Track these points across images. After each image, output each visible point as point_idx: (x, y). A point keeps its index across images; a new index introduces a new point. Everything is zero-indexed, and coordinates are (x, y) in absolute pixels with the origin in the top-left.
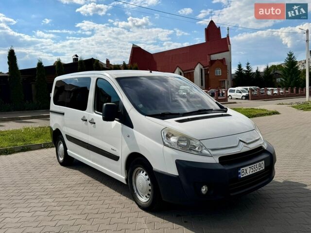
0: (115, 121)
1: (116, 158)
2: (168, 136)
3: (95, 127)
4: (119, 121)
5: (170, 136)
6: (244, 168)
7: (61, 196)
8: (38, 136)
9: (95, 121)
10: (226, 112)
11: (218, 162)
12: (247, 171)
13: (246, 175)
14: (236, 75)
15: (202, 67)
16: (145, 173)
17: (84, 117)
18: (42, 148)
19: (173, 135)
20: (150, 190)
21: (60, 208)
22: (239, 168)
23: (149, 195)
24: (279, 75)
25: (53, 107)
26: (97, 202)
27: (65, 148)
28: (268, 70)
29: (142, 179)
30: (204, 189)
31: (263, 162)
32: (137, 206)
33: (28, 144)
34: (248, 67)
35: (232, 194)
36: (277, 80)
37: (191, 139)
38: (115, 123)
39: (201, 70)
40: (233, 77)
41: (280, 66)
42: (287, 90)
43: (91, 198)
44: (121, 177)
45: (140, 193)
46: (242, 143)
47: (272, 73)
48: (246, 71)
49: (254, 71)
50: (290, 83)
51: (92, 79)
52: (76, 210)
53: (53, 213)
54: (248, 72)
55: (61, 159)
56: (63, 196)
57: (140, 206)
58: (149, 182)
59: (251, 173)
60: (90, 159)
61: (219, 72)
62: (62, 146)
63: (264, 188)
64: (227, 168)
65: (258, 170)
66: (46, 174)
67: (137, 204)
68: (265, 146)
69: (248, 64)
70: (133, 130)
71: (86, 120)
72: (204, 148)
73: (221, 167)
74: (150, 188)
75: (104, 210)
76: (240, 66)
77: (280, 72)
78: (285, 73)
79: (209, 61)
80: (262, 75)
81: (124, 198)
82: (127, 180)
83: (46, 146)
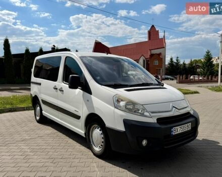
0: (78, 89)
1: (78, 117)
2: (118, 101)
3: (63, 93)
4: (81, 89)
5: (120, 100)
6: (175, 128)
7: (35, 145)
8: (22, 101)
9: (63, 89)
10: (163, 86)
11: (156, 122)
12: (178, 130)
13: (177, 133)
14: (169, 65)
15: (144, 59)
16: (99, 129)
17: (55, 86)
18: (25, 110)
19: (122, 100)
20: (103, 142)
21: (33, 153)
22: (172, 127)
23: (101, 145)
24: (199, 67)
25: (33, 79)
26: (63, 150)
27: (41, 110)
28: (191, 63)
29: (97, 133)
30: (144, 142)
31: (190, 124)
32: (92, 154)
33: (15, 107)
34: (177, 60)
35: (165, 147)
36: (198, 70)
37: (136, 104)
38: (78, 91)
39: (144, 61)
40: (166, 67)
41: (200, 60)
42: (204, 77)
43: (58, 147)
44: (82, 132)
45: (95, 145)
46: (174, 108)
47: (194, 65)
48: (176, 63)
49: (181, 63)
50: (207, 73)
51: (62, 57)
52: (46, 155)
53: (28, 157)
54: (177, 63)
55: (38, 118)
56: (37, 145)
57: (95, 154)
58: (102, 136)
59: (181, 132)
60: (58, 118)
61: (156, 63)
62: (39, 108)
63: (189, 144)
64: (163, 127)
65: (186, 130)
66: (25, 128)
67: (93, 153)
68: (192, 112)
69: (178, 58)
70: (92, 96)
71: (57, 89)
72: (145, 111)
73: (158, 126)
74: (103, 140)
75: (67, 156)
76: (171, 59)
77: (200, 65)
78: (203, 65)
79: (149, 54)
80: (187, 66)
81: (83, 148)
82: (85, 134)
83: (27, 109)
